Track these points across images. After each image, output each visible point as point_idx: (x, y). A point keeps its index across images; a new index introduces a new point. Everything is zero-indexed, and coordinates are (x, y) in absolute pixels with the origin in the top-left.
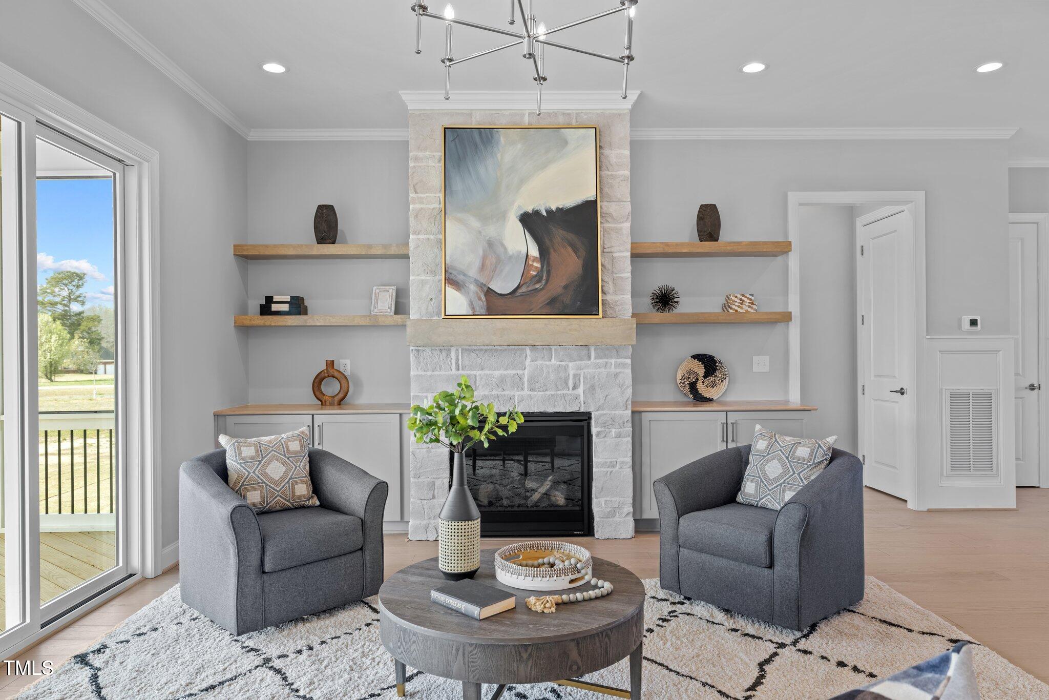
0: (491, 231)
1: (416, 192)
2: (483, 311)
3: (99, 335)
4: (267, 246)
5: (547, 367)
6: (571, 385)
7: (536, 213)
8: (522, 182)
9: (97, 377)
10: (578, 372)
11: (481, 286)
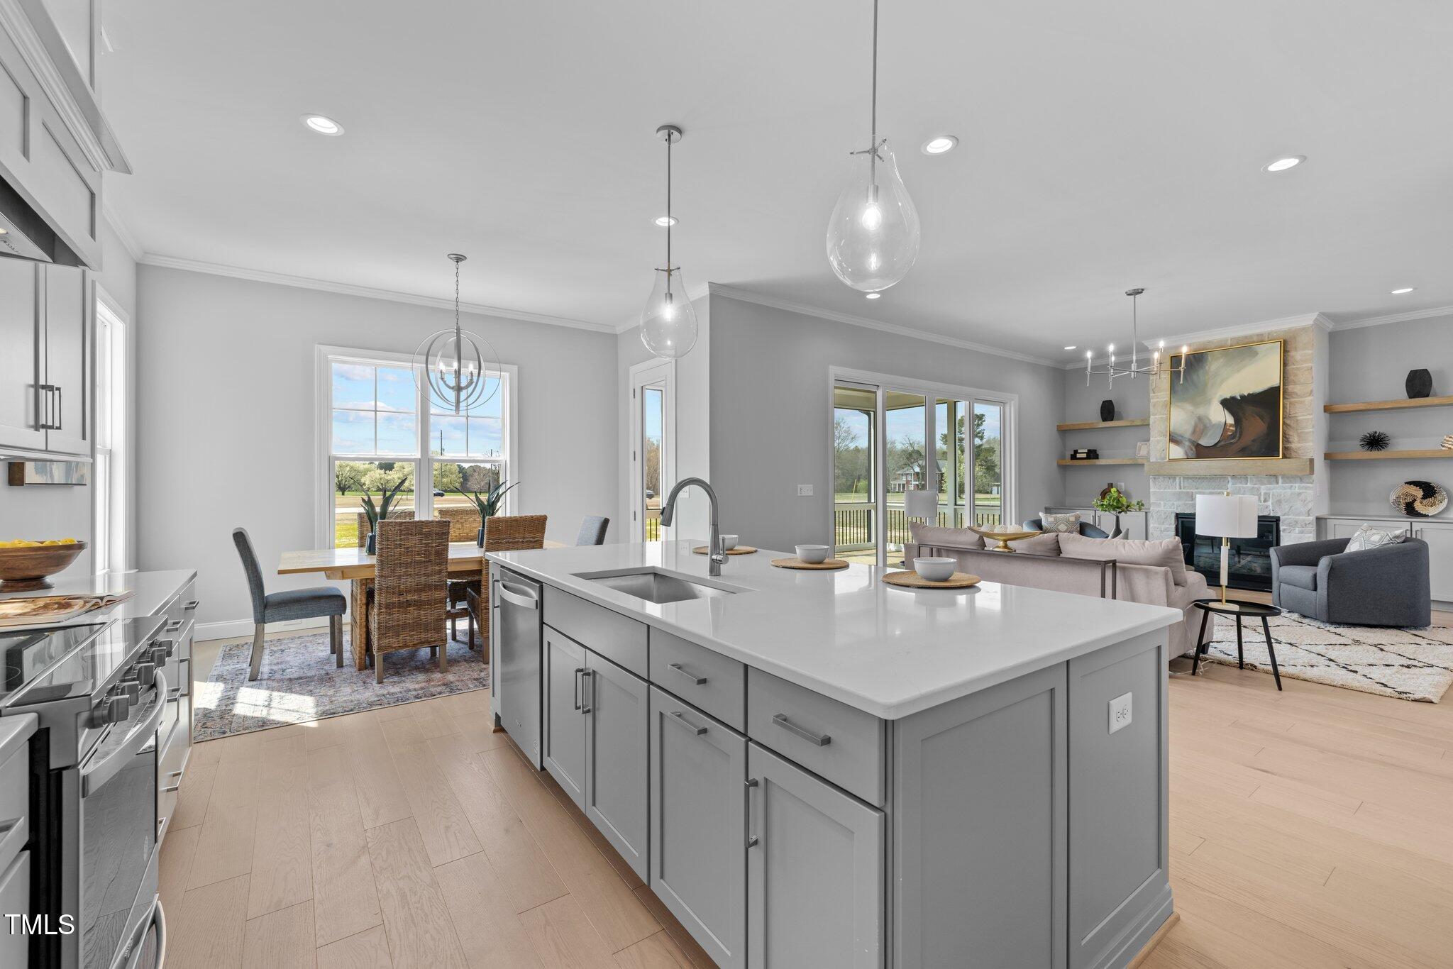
0: (1201, 411)
1: (1154, 393)
2: (1193, 456)
3: (993, 462)
4: (1074, 425)
5: (1243, 488)
6: (1262, 499)
7: (1233, 398)
8: (1223, 381)
9: (992, 496)
10: (1268, 492)
11: (1192, 442)
